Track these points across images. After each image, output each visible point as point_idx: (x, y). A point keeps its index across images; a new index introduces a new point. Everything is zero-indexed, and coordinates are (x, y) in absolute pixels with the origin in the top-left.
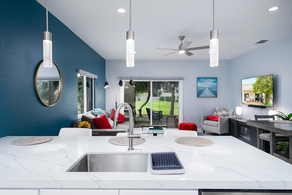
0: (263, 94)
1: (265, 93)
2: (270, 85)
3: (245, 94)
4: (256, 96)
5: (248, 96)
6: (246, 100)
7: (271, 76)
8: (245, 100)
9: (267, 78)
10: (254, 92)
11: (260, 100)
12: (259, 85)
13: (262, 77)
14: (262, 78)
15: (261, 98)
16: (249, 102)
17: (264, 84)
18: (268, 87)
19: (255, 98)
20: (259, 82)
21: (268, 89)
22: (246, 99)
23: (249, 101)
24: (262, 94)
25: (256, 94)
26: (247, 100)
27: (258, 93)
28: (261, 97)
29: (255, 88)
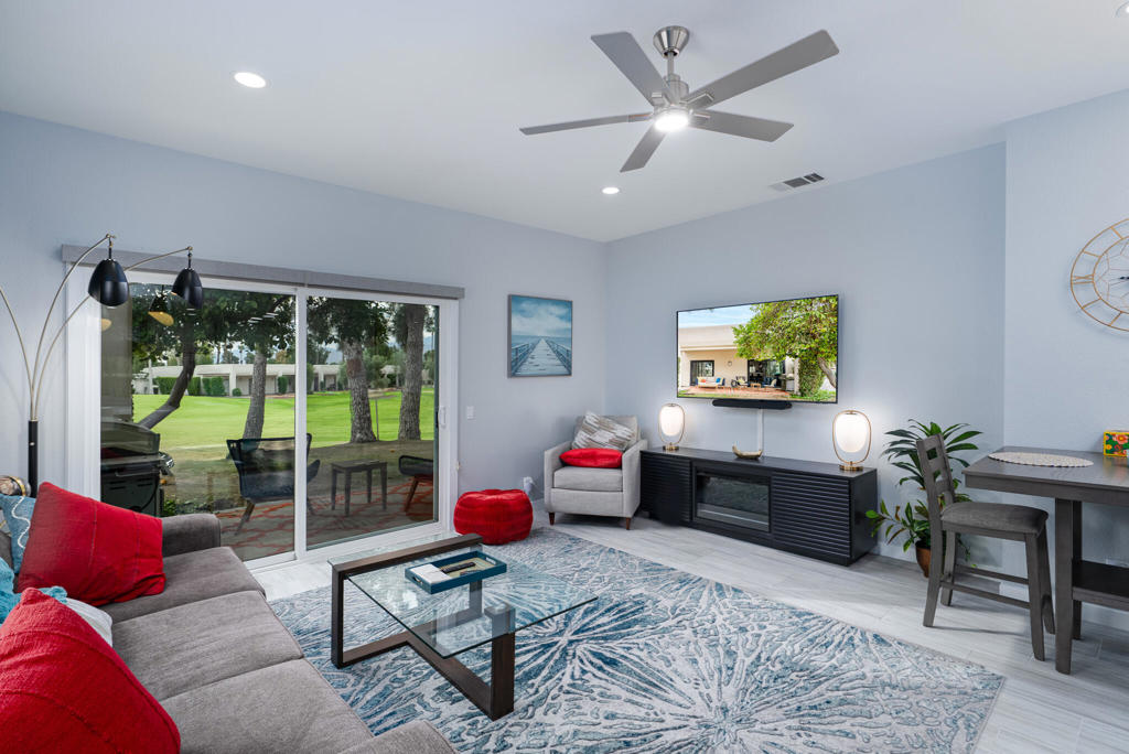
0: (789, 361)
1: (796, 357)
2: (825, 329)
3: (692, 362)
4: (753, 369)
5: (710, 368)
6: (700, 384)
7: (827, 301)
8: (694, 383)
9: (809, 308)
10: (741, 355)
11: (774, 382)
12: (767, 332)
13: (784, 304)
14: (782, 308)
15: (778, 375)
16: (714, 388)
17: (794, 329)
18: (814, 337)
19: (746, 375)
20: (766, 321)
21: (813, 345)
22: (700, 378)
23: (716, 385)
24: (783, 363)
25: (750, 363)
26: (703, 381)
27: (760, 357)
28: (778, 372)
29: (746, 341)
